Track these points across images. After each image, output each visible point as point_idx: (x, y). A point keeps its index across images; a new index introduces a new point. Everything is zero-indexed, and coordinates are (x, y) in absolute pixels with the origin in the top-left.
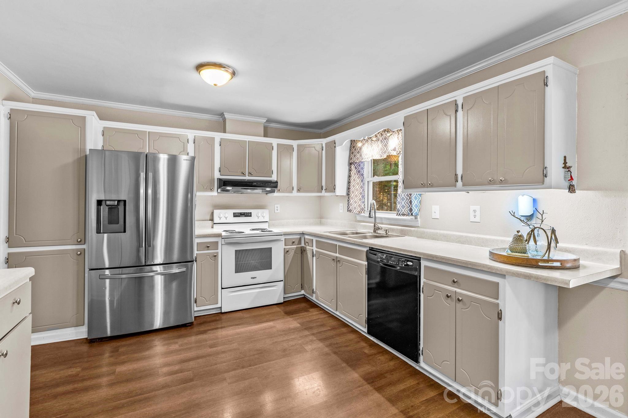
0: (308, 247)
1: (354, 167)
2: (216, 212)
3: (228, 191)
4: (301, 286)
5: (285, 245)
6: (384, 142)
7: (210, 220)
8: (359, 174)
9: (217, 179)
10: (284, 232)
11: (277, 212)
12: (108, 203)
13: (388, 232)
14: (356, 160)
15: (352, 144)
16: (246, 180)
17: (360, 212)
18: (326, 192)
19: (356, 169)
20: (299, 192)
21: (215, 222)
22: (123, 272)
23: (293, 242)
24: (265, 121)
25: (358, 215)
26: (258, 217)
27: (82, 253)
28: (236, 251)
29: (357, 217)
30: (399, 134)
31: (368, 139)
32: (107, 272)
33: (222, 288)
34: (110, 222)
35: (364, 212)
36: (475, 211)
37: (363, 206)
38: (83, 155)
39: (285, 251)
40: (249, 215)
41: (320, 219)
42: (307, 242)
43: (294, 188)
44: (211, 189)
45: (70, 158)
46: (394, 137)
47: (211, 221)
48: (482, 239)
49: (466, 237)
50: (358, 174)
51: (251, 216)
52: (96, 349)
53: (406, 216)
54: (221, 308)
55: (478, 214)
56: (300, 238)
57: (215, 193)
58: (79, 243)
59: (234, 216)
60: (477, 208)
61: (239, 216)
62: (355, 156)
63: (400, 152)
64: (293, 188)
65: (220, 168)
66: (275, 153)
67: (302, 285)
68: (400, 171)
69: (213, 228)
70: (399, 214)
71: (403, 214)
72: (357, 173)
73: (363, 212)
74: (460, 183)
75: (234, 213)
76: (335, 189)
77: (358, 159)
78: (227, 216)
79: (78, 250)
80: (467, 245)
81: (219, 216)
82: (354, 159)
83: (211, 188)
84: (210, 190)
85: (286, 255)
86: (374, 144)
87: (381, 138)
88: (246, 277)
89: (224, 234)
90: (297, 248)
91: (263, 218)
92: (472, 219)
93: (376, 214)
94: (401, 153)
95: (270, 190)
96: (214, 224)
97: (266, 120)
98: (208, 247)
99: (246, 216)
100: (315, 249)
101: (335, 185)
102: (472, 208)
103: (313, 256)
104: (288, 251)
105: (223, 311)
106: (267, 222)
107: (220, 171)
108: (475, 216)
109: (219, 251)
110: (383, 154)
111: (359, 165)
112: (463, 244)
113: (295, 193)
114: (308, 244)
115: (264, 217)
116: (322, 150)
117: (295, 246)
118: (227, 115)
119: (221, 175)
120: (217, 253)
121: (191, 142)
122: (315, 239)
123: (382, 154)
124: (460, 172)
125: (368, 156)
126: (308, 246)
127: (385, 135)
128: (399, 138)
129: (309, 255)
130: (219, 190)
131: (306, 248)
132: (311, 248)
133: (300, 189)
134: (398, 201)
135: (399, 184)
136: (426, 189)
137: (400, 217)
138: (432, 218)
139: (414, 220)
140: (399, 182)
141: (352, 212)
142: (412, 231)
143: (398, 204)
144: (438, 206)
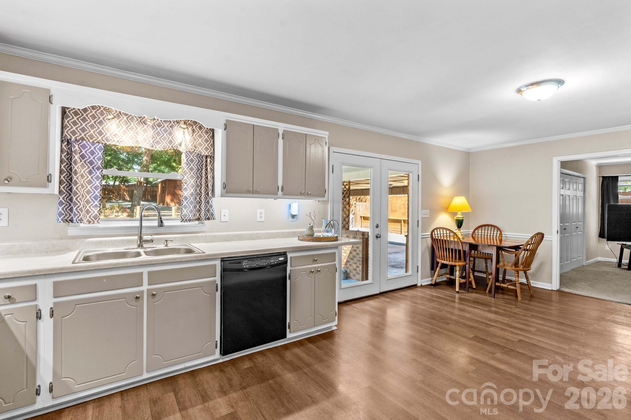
0: (6, 308)
13: (168, 244)
17: (91, 222)
29: (69, 231)
35: (98, 221)
36: (261, 213)
37: (96, 213)
42: (7, 298)
49: (257, 234)
55: (263, 215)
60: (263, 211)
70: (186, 220)
71: (190, 220)
73: (96, 222)
74: (280, 193)
76: (50, 182)
77: (91, 136)
82: (81, 135)
92: (259, 219)
93: (143, 222)
100: (47, 301)
101: (50, 175)
102: (259, 211)
103: (39, 319)
108: (261, 217)
110: (154, 144)
112: (255, 240)
114: (12, 299)
122: (47, 282)
124: (280, 184)
125: (120, 139)
126: (12, 303)
129: (19, 322)
134: (183, 205)
135: (184, 186)
136: (251, 195)
137: (186, 223)
138: (221, 221)
139: (201, 225)
140: (184, 183)
141: (83, 222)
142: (198, 237)
143: (183, 208)
144: (228, 210)
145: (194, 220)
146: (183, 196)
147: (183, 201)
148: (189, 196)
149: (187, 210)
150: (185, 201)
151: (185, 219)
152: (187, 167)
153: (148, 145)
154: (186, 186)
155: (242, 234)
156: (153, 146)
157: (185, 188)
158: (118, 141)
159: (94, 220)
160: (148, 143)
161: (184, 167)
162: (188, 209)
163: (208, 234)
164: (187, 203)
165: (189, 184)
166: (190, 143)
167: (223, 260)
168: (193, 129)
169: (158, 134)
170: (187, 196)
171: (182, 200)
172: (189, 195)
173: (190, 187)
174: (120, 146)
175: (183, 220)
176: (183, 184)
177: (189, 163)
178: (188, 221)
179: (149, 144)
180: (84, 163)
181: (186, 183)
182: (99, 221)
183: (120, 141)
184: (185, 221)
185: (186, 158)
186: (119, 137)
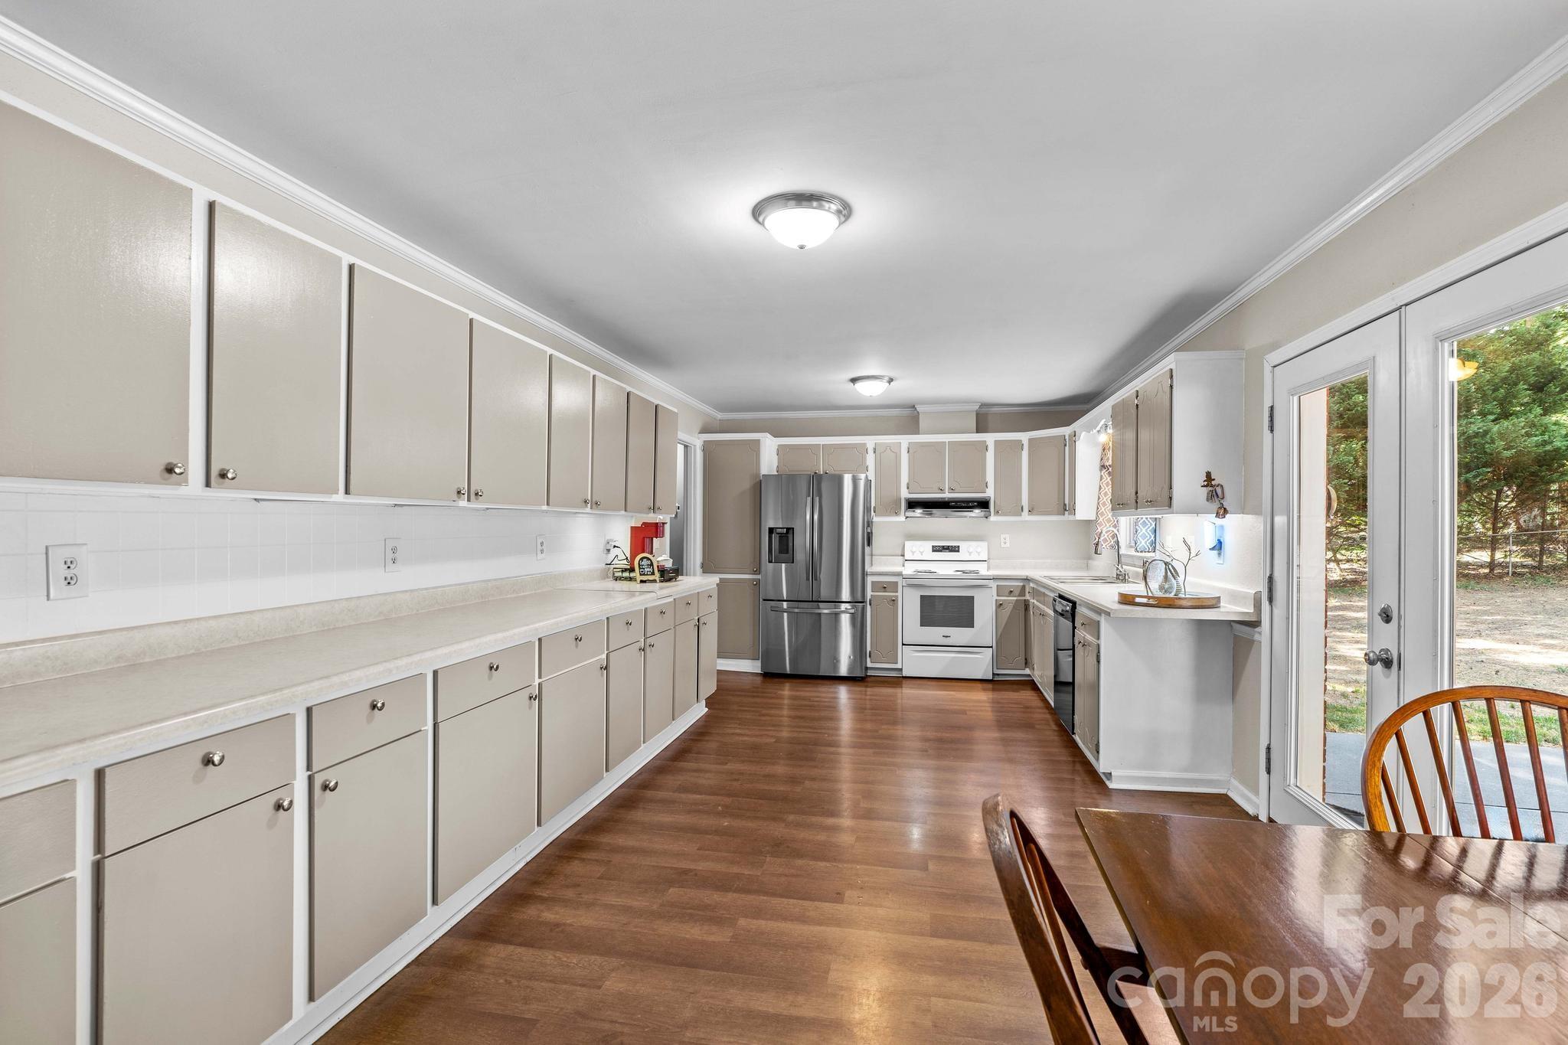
0: (1032, 600)
2: (908, 544)
3: (919, 514)
4: (1024, 661)
5: (998, 596)
9: (905, 498)
10: (994, 575)
11: (1005, 546)
12: (779, 531)
16: (945, 498)
18: (1069, 514)
20: (1031, 514)
21: (907, 558)
22: (800, 606)
23: (1011, 592)
24: (977, 407)
26: (970, 553)
27: (757, 584)
28: (924, 596)
32: (785, 605)
33: (903, 644)
34: (781, 552)
38: (758, 480)
39: (998, 604)
40: (955, 549)
42: (1033, 594)
43: (1023, 508)
45: (747, 485)
47: (899, 556)
51: (958, 551)
52: (771, 687)
54: (901, 670)
56: (1023, 587)
57: (902, 518)
58: (755, 573)
59: (933, 551)
61: (941, 551)
64: (1021, 508)
65: (908, 484)
66: (990, 453)
67: (1026, 659)
69: (900, 565)
75: (933, 546)
76: (1075, 510)
78: (923, 550)
79: (754, 580)
81: (912, 550)
83: (897, 511)
84: (897, 514)
85: (998, 610)
88: (935, 634)
89: (911, 573)
90: (1017, 601)
91: (977, 554)
96: (906, 560)
97: (979, 406)
98: (885, 588)
99: (951, 551)
101: (1075, 504)
104: (1002, 605)
105: (905, 674)
106: (986, 561)
107: (908, 488)
109: (899, 594)
113: (1025, 515)
114: (1033, 596)
115: (979, 553)
116: (1065, 445)
117: (1015, 598)
118: (919, 408)
119: (909, 493)
120: (897, 597)
121: (871, 451)
126: (1033, 598)
130: (908, 514)
131: (1030, 601)
133: (1033, 509)
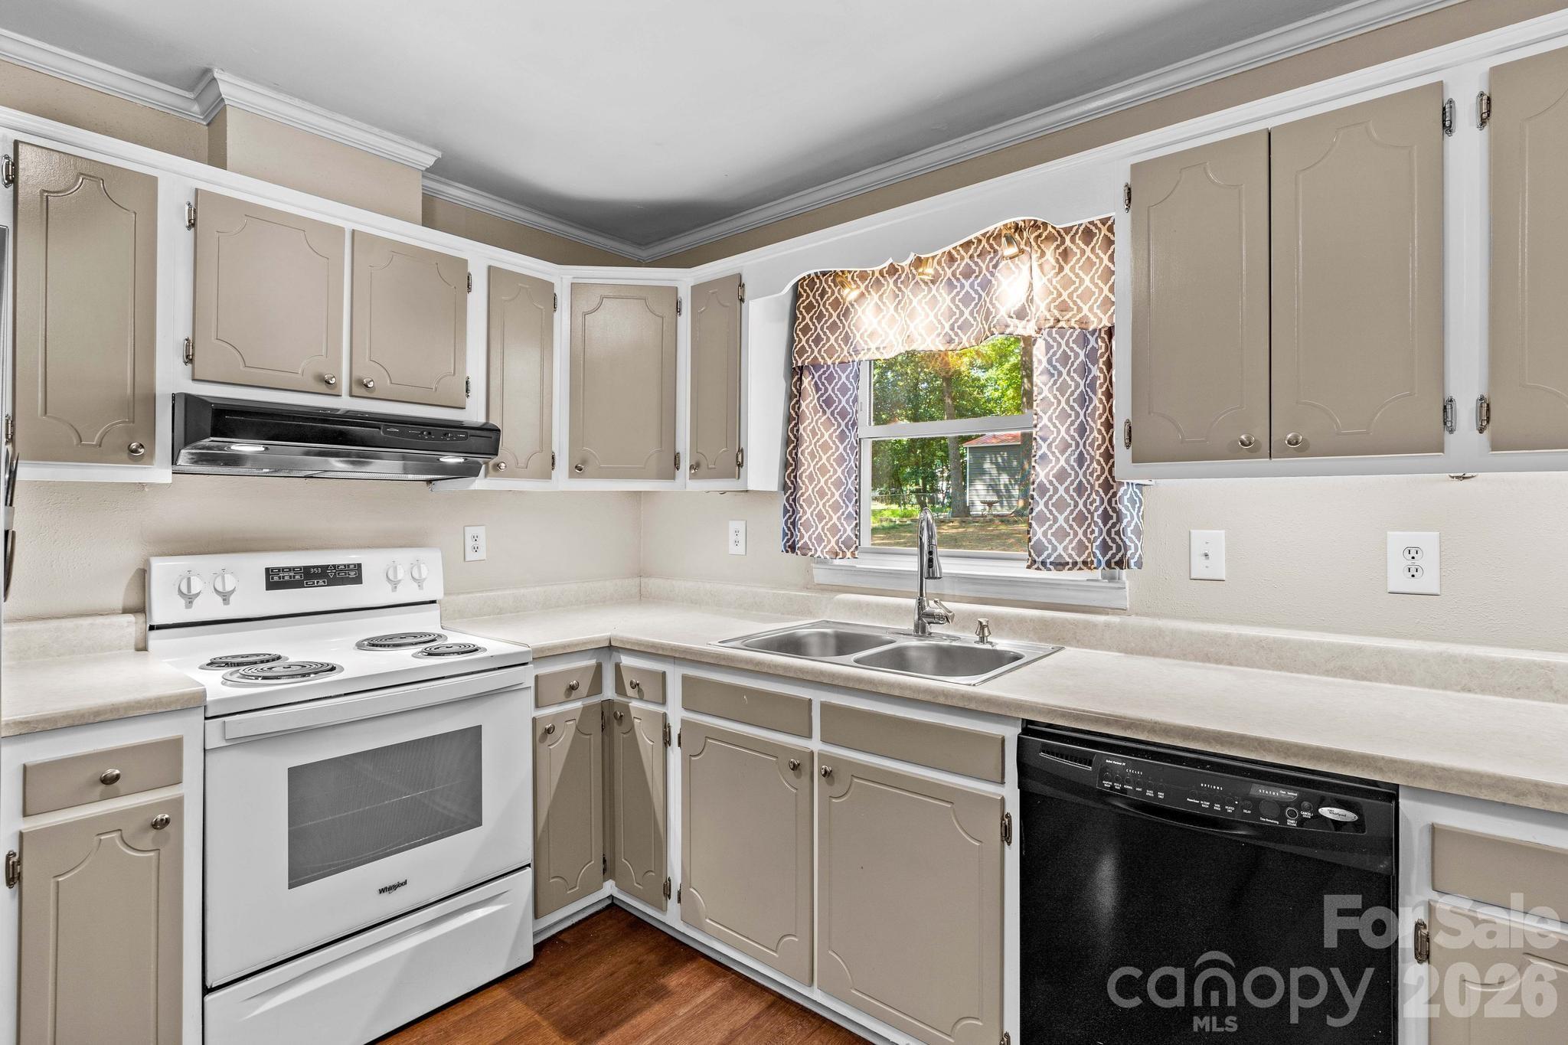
0: (635, 704)
1: (813, 383)
2: (164, 571)
3: (235, 460)
4: (602, 867)
5: (537, 707)
6: (962, 287)
7: (126, 611)
8: (829, 412)
9: (174, 397)
10: (532, 652)
13: (986, 633)
14: (823, 358)
15: (801, 296)
16: (338, 410)
17: (837, 554)
18: (693, 477)
19: (817, 392)
20: (579, 477)
21: (157, 620)
23: (572, 688)
24: (430, 161)
25: (818, 566)
26: (395, 584)
28: (294, 773)
29: (815, 572)
30: (1043, 254)
31: (883, 276)
33: (208, 991)
35: (853, 554)
36: (1413, 552)
37: (849, 532)
39: (539, 732)
40: (351, 575)
41: (637, 580)
42: (634, 686)
43: (557, 458)
44: (135, 451)
46: (1017, 266)
47: (131, 618)
48: (1467, 660)
49: (1381, 652)
50: (824, 412)
51: (358, 580)
53: (1069, 570)
55: (1429, 560)
56: (599, 668)
57: (159, 473)
59: (271, 585)
60: (1428, 541)
61: (298, 585)
62: (817, 340)
63: (1059, 321)
64: (553, 458)
65: (190, 346)
66: (477, 301)
67: (604, 861)
68: (1040, 397)
69: (145, 649)
70: (1043, 563)
71: (1060, 564)
72: (821, 406)
73: (849, 555)
74: (1467, 437)
75: (269, 572)
76: (740, 465)
77: (831, 352)
78: (229, 588)
80: (1388, 686)
81: (184, 590)
82: (813, 353)
83: (134, 446)
84: (125, 455)
85: (542, 748)
86: (915, 296)
87: (949, 272)
88: (350, 893)
89: (216, 686)
90: (586, 709)
91: (415, 585)
92: (1398, 580)
94: (1060, 325)
95: (460, 463)
96: (152, 628)
97: (434, 159)
98: (111, 780)
99: (334, 582)
100: (676, 714)
101: (741, 451)
102: (1398, 540)
103: (667, 742)
104: (548, 731)
106: (434, 602)
107: (189, 359)
108: (1413, 573)
109: (189, 789)
110: (957, 334)
111: (830, 379)
113: (562, 480)
114: (640, 691)
115: (419, 582)
116: (678, 311)
117: (579, 704)
118: (229, 88)
119: (194, 380)
120: (178, 803)
122: (675, 676)
123: (951, 333)
124: (1465, 388)
125: (883, 341)
126: (641, 698)
127: (967, 260)
128: (1047, 267)
129: (647, 739)
130: (184, 455)
131: (627, 707)
132: (660, 709)
133: (584, 462)
134: (1034, 514)
135: (1039, 448)
136: (1263, 463)
137: (1043, 574)
138: (1193, 577)
139: (1106, 583)
140: (1038, 439)
141: (810, 554)
142: (1095, 625)
143: (1034, 524)
144: (1223, 532)
145: (1080, 565)
146: (1033, 483)
147: (1033, 498)
148: (1051, 483)
149: (1045, 528)
150: (1039, 500)
151: (1041, 559)
152: (1050, 384)
153: (937, 340)
154: (1044, 448)
155: (1287, 642)
156: (950, 341)
157: (1043, 457)
158: (878, 349)
159: (845, 550)
160: (939, 335)
161: (1041, 385)
162: (1050, 527)
163: (1133, 620)
164: (1046, 505)
165: (1054, 440)
166: (1043, 302)
167: (1029, 728)
168: (1065, 250)
169: (967, 300)
170: (1046, 482)
171: (1032, 496)
172: (1051, 478)
173: (1056, 451)
174: (882, 359)
175: (1035, 561)
176: (1036, 442)
177: (1055, 368)
178: (1052, 567)
179: (942, 335)
180: (830, 417)
181: (1044, 440)
182: (856, 553)
183: (881, 347)
184: (1041, 567)
185: (1047, 353)
186: (881, 335)
